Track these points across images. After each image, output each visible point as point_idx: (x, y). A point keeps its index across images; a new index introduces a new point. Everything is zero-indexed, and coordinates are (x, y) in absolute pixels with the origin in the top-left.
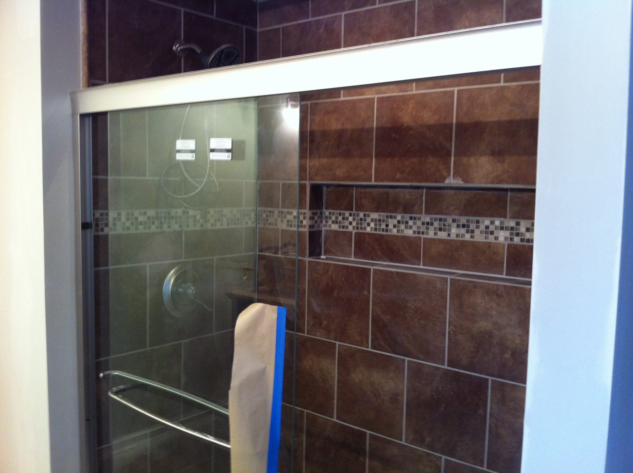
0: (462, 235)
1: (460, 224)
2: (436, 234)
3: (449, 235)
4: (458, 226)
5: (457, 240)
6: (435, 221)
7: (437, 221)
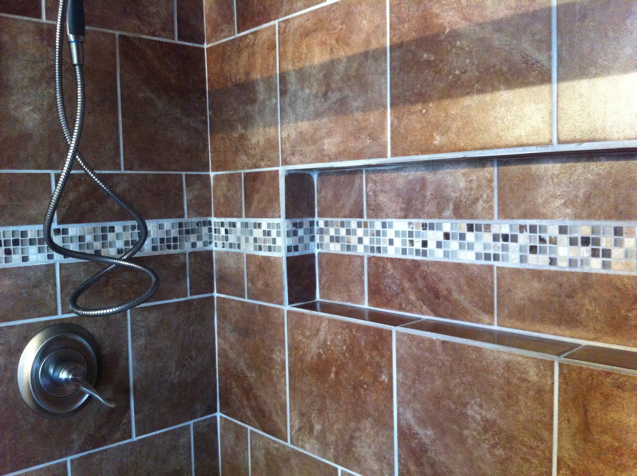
0: (582, 260)
1: (577, 238)
2: (523, 259)
3: (553, 261)
4: (573, 242)
5: (571, 273)
6: (521, 232)
7: (525, 232)
